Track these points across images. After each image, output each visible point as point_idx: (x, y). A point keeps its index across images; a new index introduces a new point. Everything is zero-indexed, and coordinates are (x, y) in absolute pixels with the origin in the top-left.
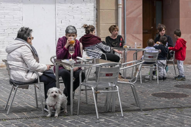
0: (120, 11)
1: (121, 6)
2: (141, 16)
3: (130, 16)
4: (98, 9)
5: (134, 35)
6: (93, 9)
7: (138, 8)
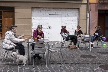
0: (88, 20)
1: (88, 18)
2: (97, 22)
3: (92, 22)
4: (79, 19)
5: (94, 30)
6: (77, 19)
7: (96, 19)
